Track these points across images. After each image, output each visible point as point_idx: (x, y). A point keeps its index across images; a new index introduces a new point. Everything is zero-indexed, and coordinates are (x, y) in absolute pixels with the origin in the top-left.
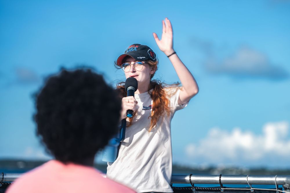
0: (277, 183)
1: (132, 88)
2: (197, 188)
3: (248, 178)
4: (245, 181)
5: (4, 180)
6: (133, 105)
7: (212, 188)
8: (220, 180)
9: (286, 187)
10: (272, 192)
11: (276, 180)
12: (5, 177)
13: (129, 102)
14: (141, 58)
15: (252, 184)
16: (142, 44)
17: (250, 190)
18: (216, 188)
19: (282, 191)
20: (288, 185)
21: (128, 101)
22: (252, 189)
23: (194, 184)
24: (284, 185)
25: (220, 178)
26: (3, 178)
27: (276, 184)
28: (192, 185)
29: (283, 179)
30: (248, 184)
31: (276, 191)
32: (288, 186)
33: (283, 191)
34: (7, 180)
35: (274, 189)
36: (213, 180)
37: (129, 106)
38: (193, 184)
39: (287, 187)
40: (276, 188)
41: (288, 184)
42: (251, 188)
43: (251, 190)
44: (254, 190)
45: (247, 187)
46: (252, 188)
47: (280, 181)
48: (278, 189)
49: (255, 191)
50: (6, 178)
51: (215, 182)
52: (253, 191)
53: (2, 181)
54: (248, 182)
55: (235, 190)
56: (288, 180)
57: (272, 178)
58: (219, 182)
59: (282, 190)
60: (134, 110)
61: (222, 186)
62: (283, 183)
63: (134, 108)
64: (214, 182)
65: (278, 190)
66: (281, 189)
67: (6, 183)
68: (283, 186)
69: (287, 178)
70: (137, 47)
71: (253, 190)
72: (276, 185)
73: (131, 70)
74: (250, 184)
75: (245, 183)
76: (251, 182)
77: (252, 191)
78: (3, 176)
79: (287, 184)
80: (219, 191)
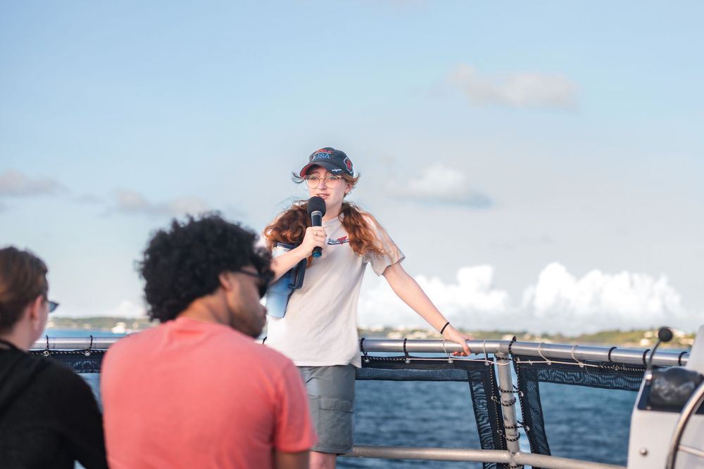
0: (486, 350)
1: (317, 213)
2: (372, 357)
4: (440, 347)
5: (94, 347)
7: (392, 358)
8: (405, 346)
9: (499, 356)
10: (479, 364)
11: (484, 346)
13: (317, 236)
14: (336, 171)
15: (450, 352)
16: (336, 148)
17: (447, 361)
18: (399, 357)
19: (494, 363)
21: (316, 234)
24: (497, 354)
25: (405, 343)
26: (91, 344)
27: (484, 352)
28: (364, 354)
29: (495, 345)
30: (444, 352)
31: (484, 363)
32: (501, 354)
35: (482, 359)
36: (393, 347)
37: (317, 240)
39: (501, 357)
40: (485, 358)
41: (503, 352)
42: (449, 359)
43: (449, 361)
46: (451, 358)
47: (490, 348)
48: (487, 360)
49: (455, 362)
50: (95, 344)
51: (397, 350)
52: (452, 362)
53: (90, 348)
54: (444, 349)
55: (426, 361)
56: (502, 346)
57: (479, 344)
58: (403, 349)
61: (407, 356)
62: (495, 351)
66: (492, 360)
68: (495, 355)
69: (501, 344)
70: (330, 152)
71: (452, 360)
72: (485, 354)
73: (320, 187)
74: (447, 352)
75: (440, 351)
76: (449, 350)
77: (450, 363)
79: (501, 351)
80: (404, 362)
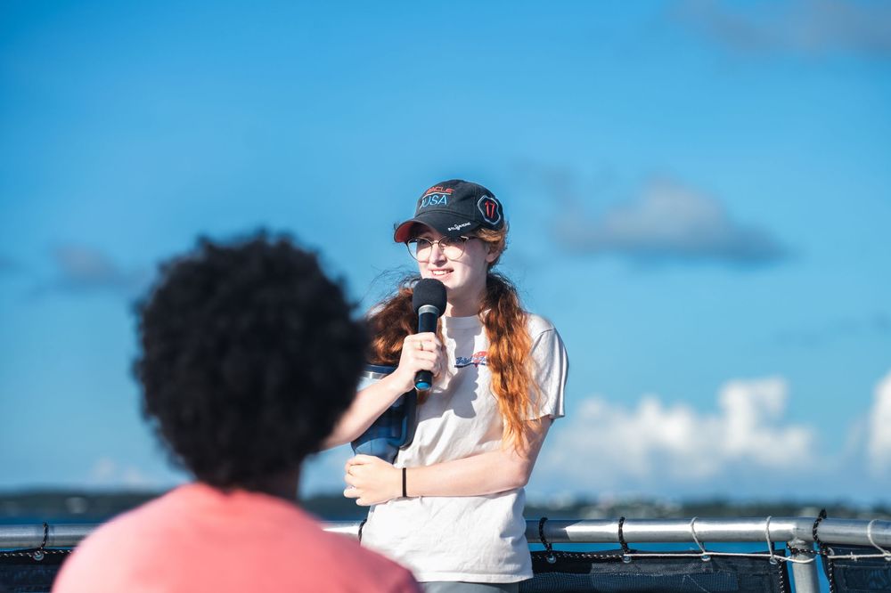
0: (771, 536)
1: (430, 308)
2: (561, 553)
3: (695, 524)
4: (687, 533)
5: (49, 544)
6: (434, 356)
7: (598, 553)
8: (620, 531)
9: (795, 547)
10: (758, 562)
11: (768, 528)
12: (51, 534)
13: (422, 350)
14: (459, 228)
15: (706, 541)
17: (699, 557)
18: (611, 552)
19: (786, 559)
20: (800, 542)
21: (420, 347)
22: (705, 553)
23: (553, 545)
24: (790, 543)
25: (621, 526)
26: (46, 538)
27: (768, 540)
28: (546, 546)
29: (788, 527)
30: (693, 541)
31: (767, 559)
32: (799, 544)
33: (788, 559)
34: (57, 543)
35: (765, 553)
36: (601, 533)
37: (423, 359)
38: (550, 545)
39: (799, 548)
40: (770, 550)
41: (802, 540)
42: (702, 552)
43: (703, 557)
44: (712, 556)
45: (692, 549)
46: (706, 551)
47: (779, 533)
48: (774, 554)
49: (714, 559)
50: (53, 538)
51: (609, 538)
52: (709, 559)
53: (43, 545)
54: (694, 535)
55: (661, 557)
56: (801, 527)
57: (758, 523)
58: (617, 537)
59: (784, 556)
60: (434, 370)
61: (626, 549)
62: (788, 537)
63: (435, 365)
64: (606, 536)
65: (775, 556)
66: (783, 553)
67: (55, 550)
68: (787, 545)
69: (798, 524)
70: (449, 192)
71: (708, 556)
72: (769, 543)
73: (433, 259)
74: (699, 541)
75: (688, 540)
76: (703, 536)
77: (705, 560)
78: (46, 531)
79: (798, 538)
80: (619, 560)
